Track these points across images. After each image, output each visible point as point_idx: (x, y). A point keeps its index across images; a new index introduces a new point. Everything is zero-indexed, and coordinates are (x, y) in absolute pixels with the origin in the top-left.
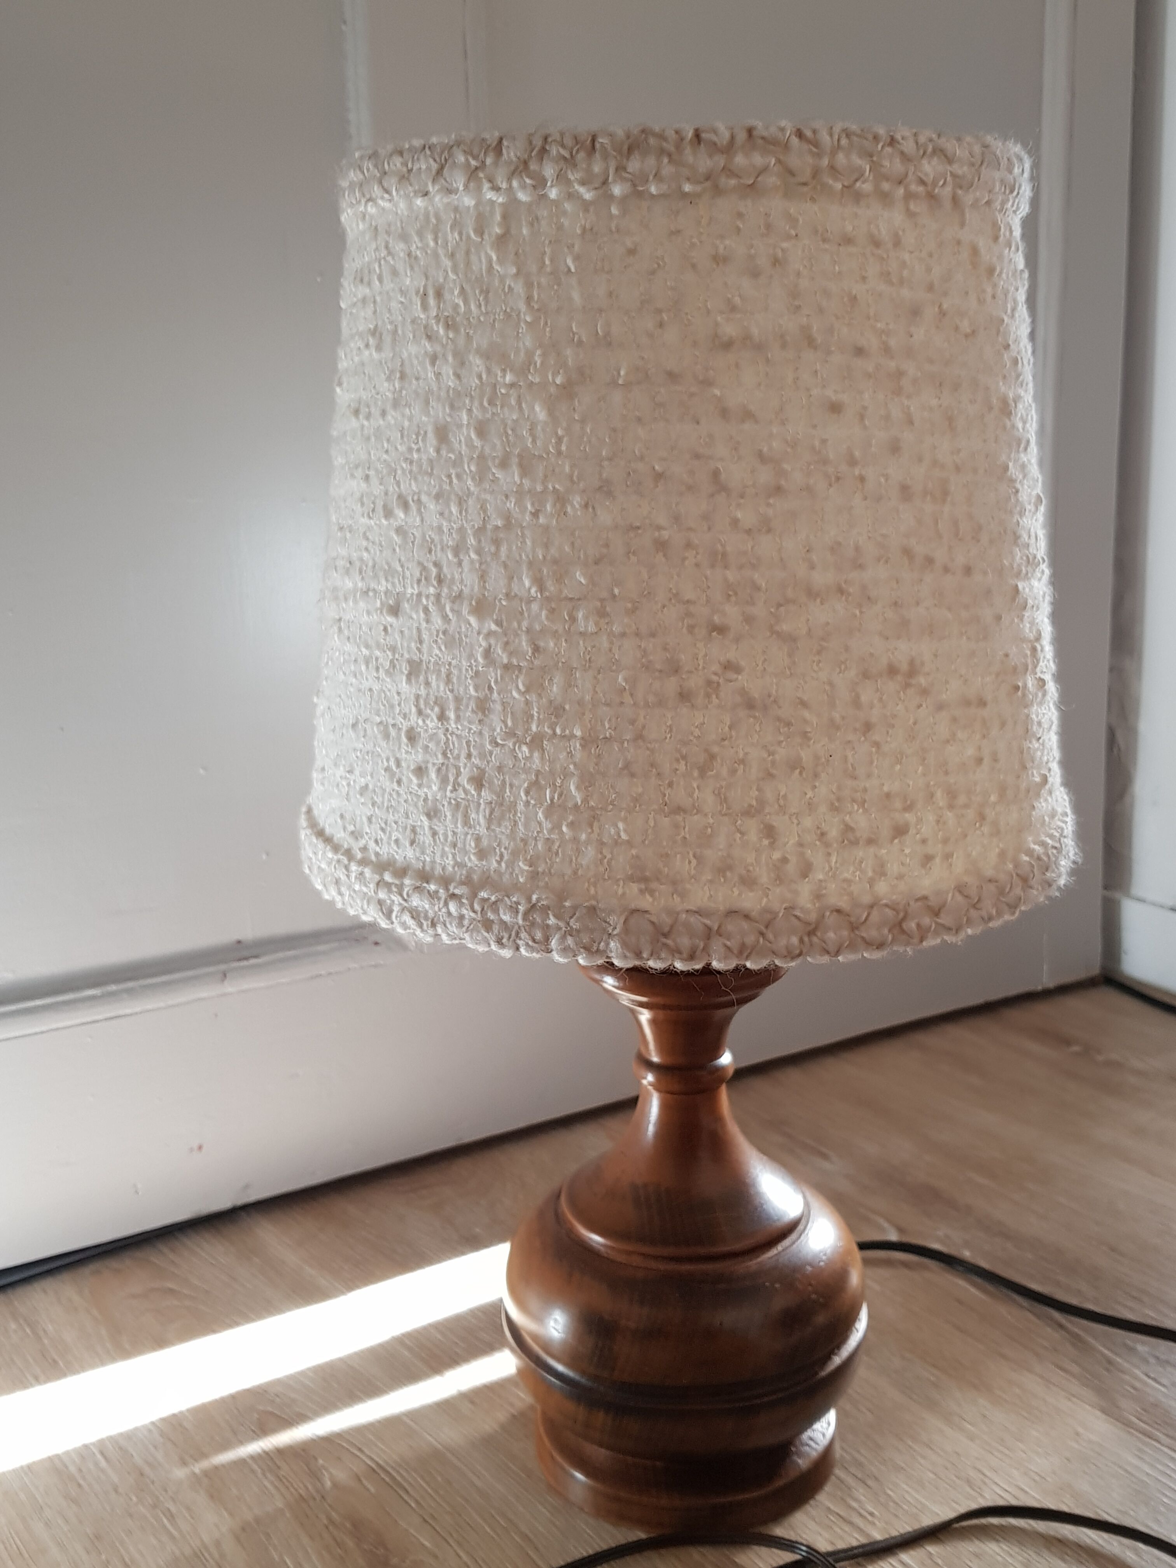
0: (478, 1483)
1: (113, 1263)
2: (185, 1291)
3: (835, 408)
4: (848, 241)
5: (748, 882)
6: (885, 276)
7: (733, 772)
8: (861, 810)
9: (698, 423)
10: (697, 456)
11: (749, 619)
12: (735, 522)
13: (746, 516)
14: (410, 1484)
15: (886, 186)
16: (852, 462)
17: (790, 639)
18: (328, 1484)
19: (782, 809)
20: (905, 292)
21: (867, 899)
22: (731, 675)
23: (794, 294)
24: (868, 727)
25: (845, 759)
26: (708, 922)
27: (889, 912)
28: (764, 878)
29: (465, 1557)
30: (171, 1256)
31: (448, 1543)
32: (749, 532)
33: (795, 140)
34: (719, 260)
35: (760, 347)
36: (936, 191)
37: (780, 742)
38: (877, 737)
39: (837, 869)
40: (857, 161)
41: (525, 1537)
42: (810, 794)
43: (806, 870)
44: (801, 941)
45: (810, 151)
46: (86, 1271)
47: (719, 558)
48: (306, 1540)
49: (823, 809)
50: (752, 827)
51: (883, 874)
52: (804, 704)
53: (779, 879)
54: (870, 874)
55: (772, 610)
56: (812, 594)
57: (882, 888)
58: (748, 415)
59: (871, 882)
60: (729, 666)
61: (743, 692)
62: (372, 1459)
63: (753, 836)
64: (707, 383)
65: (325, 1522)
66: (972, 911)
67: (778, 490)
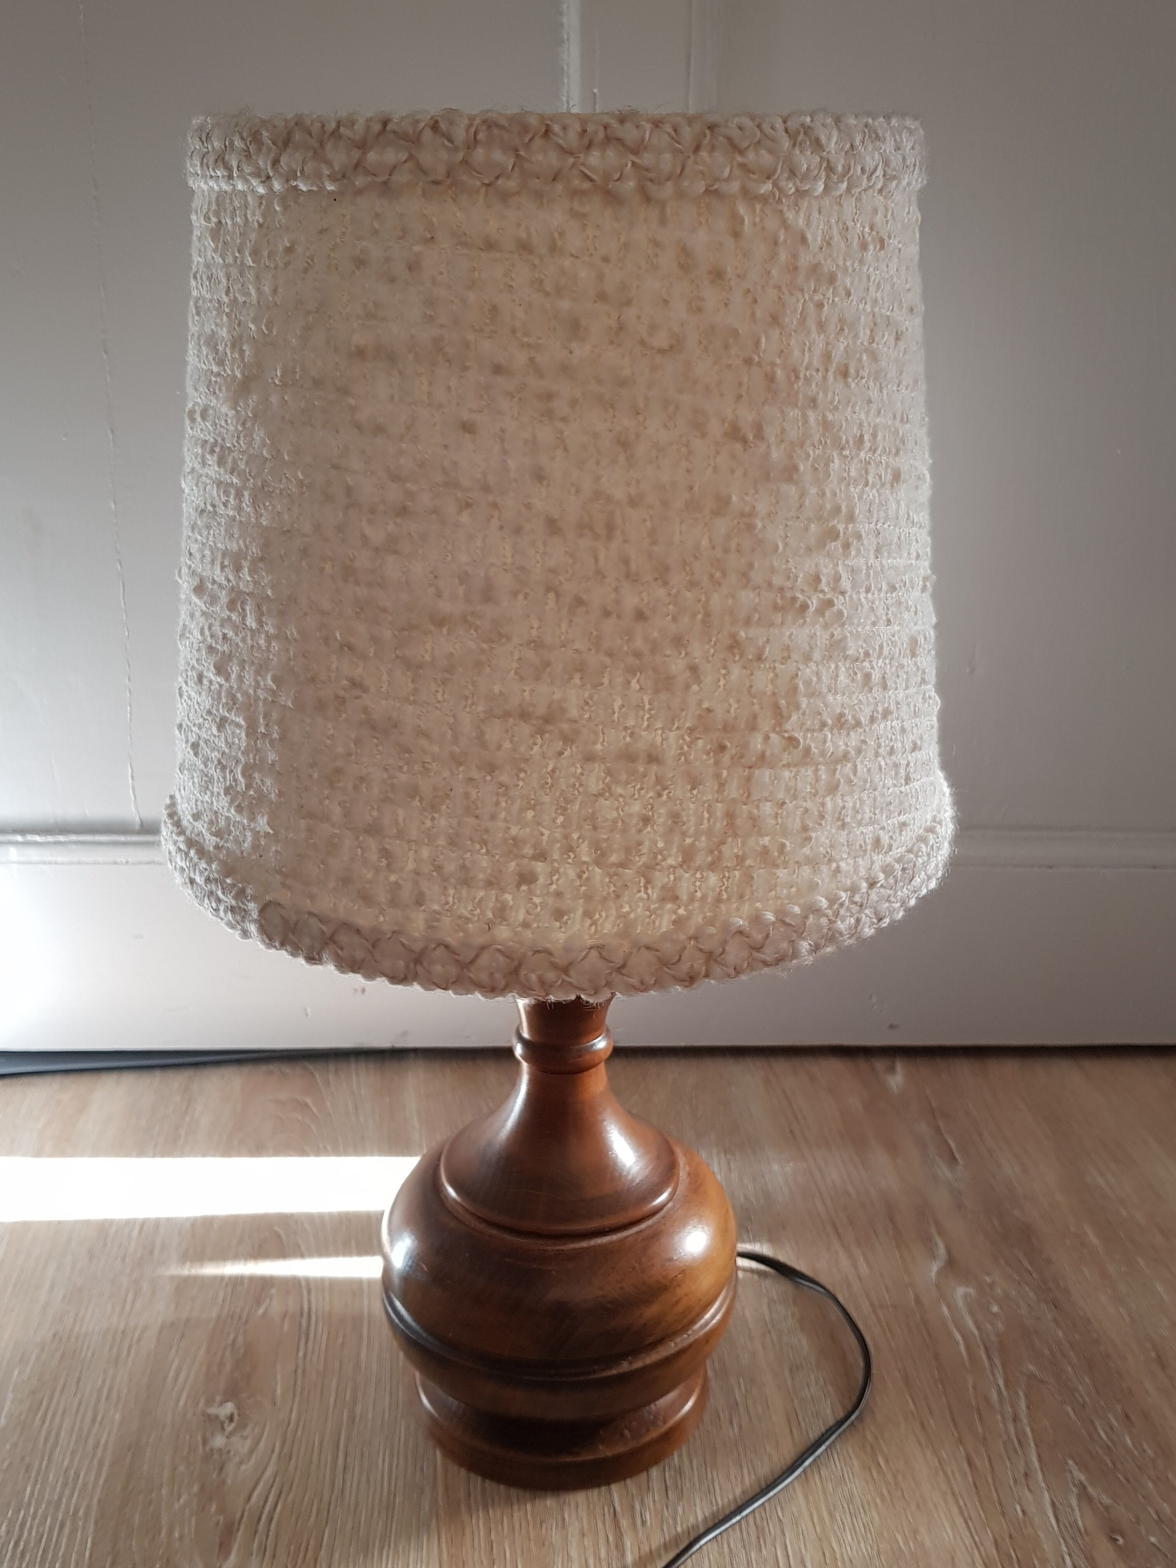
0: (363, 1355)
1: (287, 1069)
2: (314, 1110)
3: (468, 428)
4: (490, 245)
5: (366, 898)
6: (538, 284)
7: (356, 788)
8: (484, 850)
9: (337, 432)
10: (336, 467)
11: (375, 640)
12: (365, 538)
13: (377, 536)
14: (315, 1337)
15: (535, 183)
16: (486, 488)
17: (413, 666)
18: (261, 1311)
19: (400, 835)
20: (565, 304)
21: (480, 940)
22: (357, 692)
23: (430, 302)
24: (491, 768)
25: (467, 795)
26: (324, 928)
27: (501, 959)
28: (382, 896)
29: (293, 1416)
30: (331, 1078)
31: (294, 1396)
32: (376, 550)
33: (428, 135)
34: (360, 262)
35: (392, 358)
36: (610, 186)
37: (400, 768)
38: (504, 778)
39: (454, 903)
40: (498, 156)
41: (352, 1419)
42: (429, 823)
43: (420, 900)
44: (407, 967)
45: (444, 146)
46: (264, 1068)
47: (349, 572)
48: (202, 1352)
49: (442, 841)
50: (372, 844)
51: (504, 919)
52: (425, 735)
53: (394, 903)
54: (490, 915)
55: (396, 633)
56: (440, 621)
57: (503, 933)
58: (379, 430)
59: (490, 926)
60: (355, 684)
61: (366, 710)
62: (309, 1302)
63: (374, 857)
64: (345, 391)
65: (230, 1341)
66: (614, 975)
67: (403, 512)
